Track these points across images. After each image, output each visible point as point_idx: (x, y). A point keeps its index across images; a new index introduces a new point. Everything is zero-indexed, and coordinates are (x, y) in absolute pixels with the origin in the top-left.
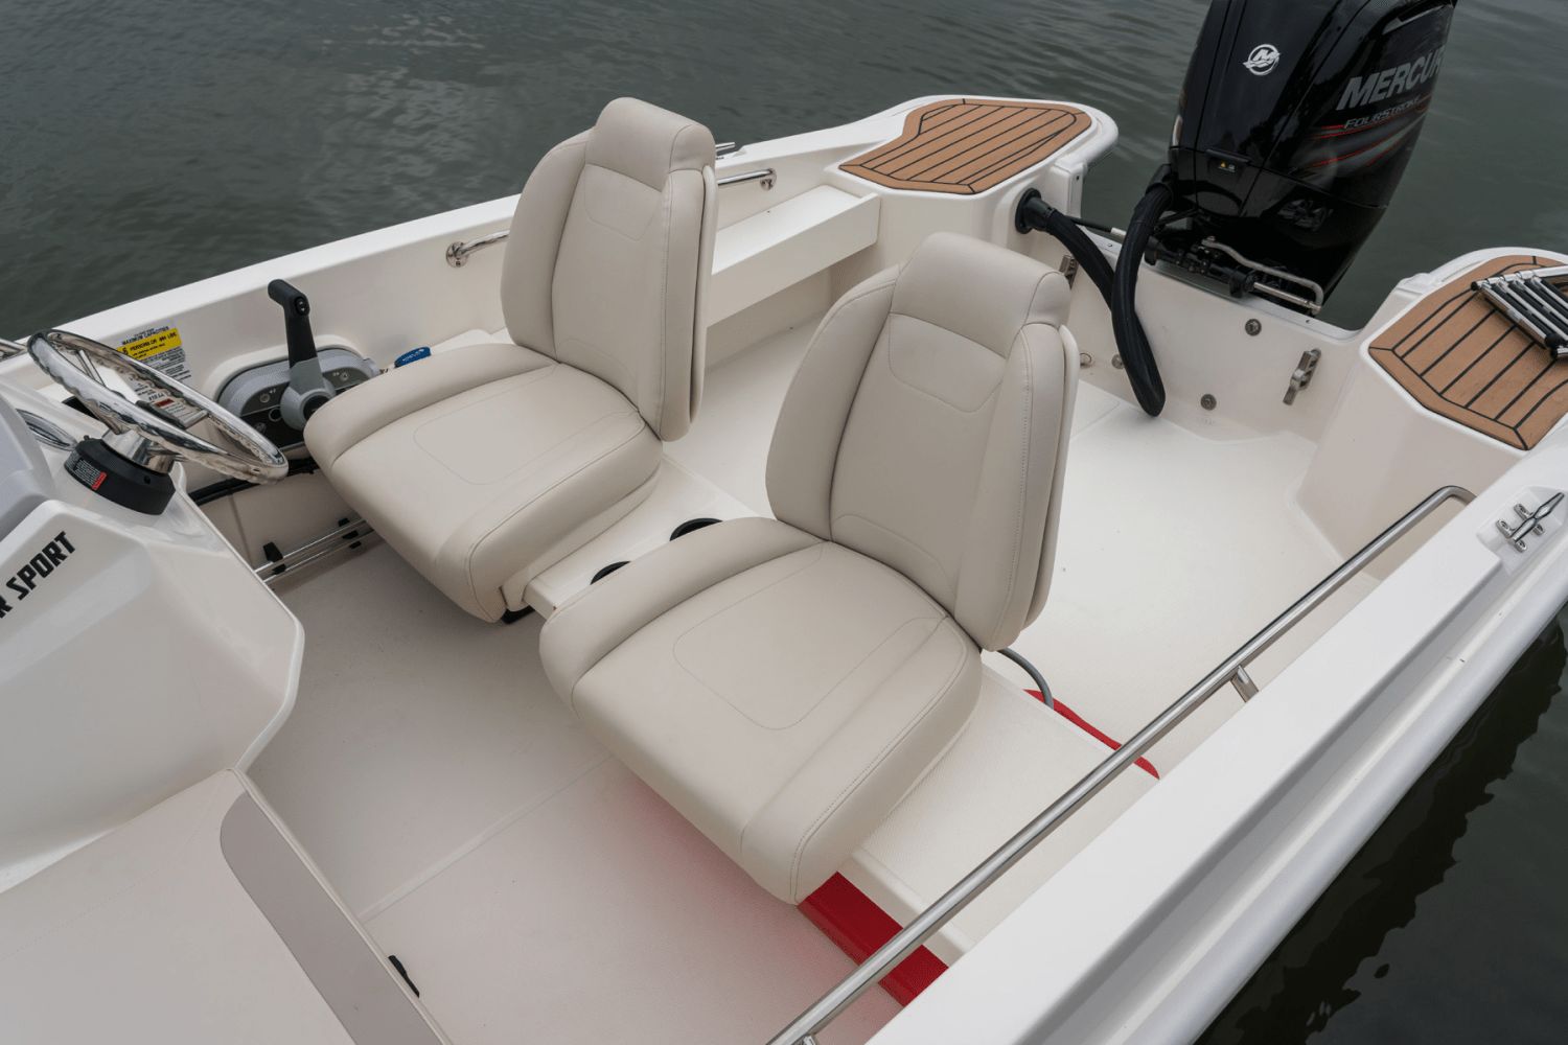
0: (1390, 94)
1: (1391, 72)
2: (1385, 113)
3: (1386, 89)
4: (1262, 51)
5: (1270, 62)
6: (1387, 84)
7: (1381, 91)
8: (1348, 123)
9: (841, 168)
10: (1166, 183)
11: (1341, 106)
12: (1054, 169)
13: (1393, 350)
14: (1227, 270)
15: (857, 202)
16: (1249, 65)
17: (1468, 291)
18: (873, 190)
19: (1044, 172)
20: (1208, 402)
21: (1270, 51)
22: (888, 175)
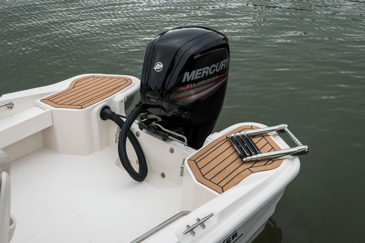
0: (203, 76)
1: (201, 70)
2: (202, 82)
3: (201, 75)
4: (158, 64)
5: (160, 68)
6: (200, 73)
7: (198, 76)
8: (188, 86)
9: (41, 100)
10: (140, 104)
11: (184, 81)
12: (114, 99)
13: (195, 161)
14: (161, 132)
15: (44, 111)
16: (155, 68)
17: (226, 139)
18: (49, 108)
19: (111, 100)
20: (163, 175)
21: (160, 64)
22: (56, 103)
